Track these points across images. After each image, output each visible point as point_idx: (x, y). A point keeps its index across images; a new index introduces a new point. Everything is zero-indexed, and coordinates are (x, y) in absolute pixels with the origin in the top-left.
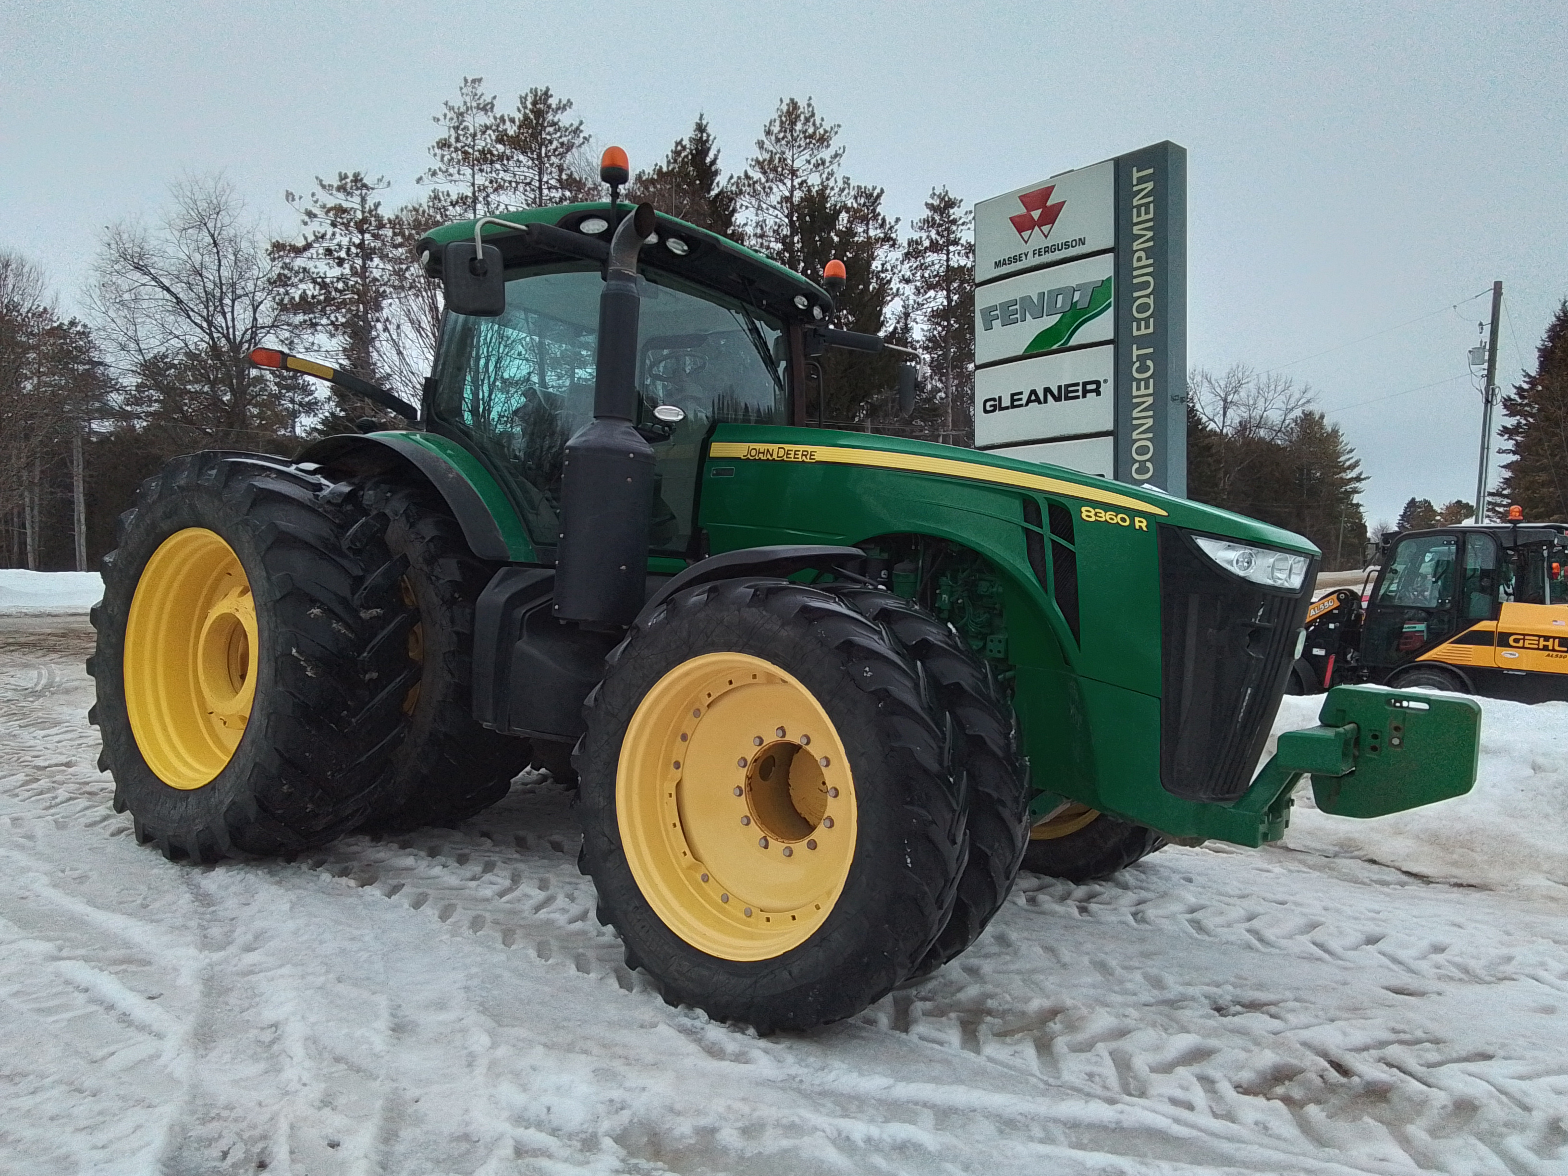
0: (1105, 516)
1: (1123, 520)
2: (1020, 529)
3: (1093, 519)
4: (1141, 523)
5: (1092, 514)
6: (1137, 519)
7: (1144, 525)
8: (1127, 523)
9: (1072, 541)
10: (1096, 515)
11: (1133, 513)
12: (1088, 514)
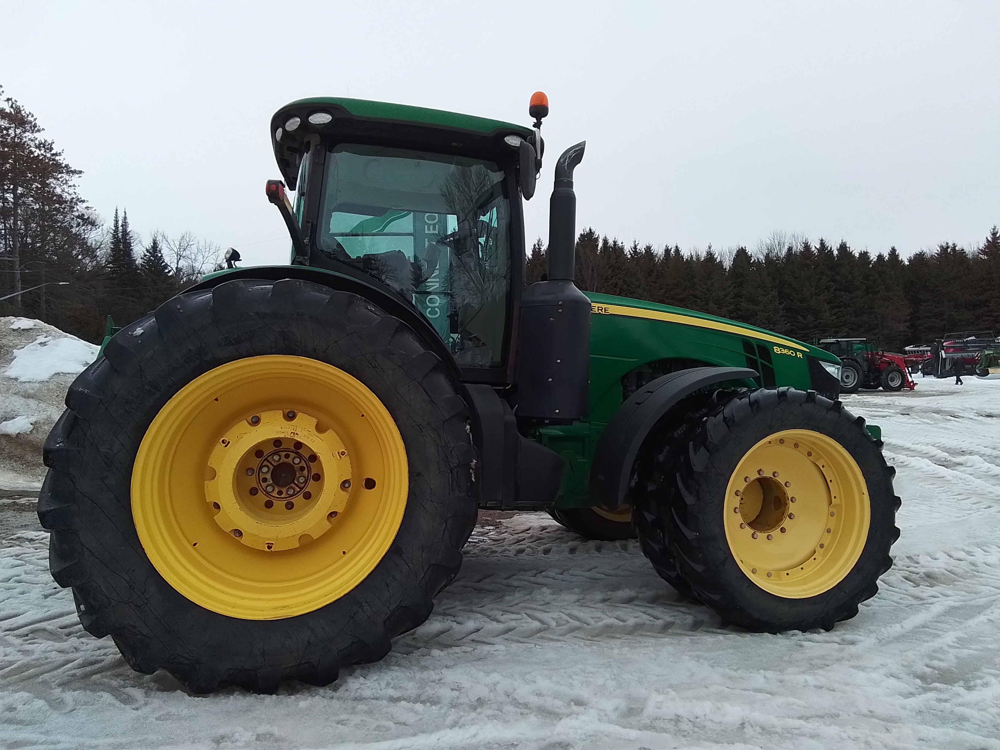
0: (785, 351)
1: (792, 353)
2: (745, 357)
3: (779, 352)
4: (800, 355)
5: (779, 350)
6: (798, 353)
7: (801, 356)
8: (794, 355)
9: (771, 363)
10: (780, 350)
11: (796, 350)
12: (776, 350)
